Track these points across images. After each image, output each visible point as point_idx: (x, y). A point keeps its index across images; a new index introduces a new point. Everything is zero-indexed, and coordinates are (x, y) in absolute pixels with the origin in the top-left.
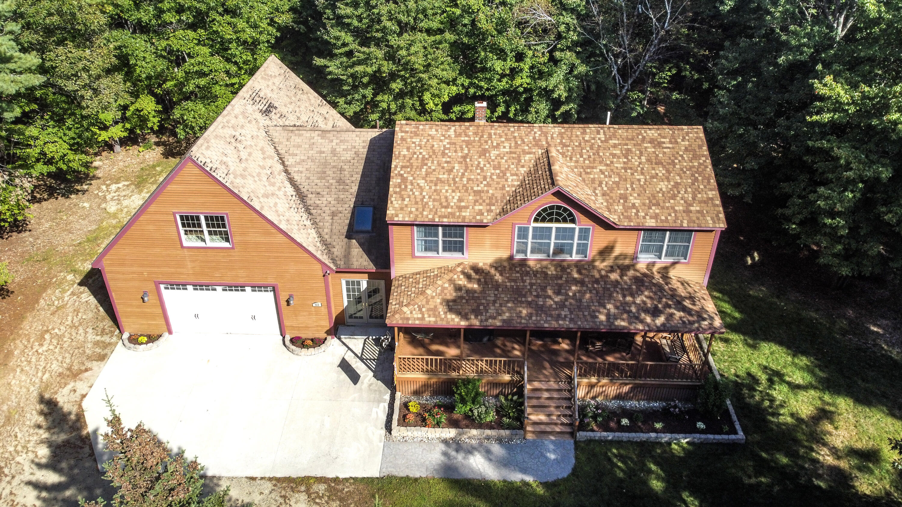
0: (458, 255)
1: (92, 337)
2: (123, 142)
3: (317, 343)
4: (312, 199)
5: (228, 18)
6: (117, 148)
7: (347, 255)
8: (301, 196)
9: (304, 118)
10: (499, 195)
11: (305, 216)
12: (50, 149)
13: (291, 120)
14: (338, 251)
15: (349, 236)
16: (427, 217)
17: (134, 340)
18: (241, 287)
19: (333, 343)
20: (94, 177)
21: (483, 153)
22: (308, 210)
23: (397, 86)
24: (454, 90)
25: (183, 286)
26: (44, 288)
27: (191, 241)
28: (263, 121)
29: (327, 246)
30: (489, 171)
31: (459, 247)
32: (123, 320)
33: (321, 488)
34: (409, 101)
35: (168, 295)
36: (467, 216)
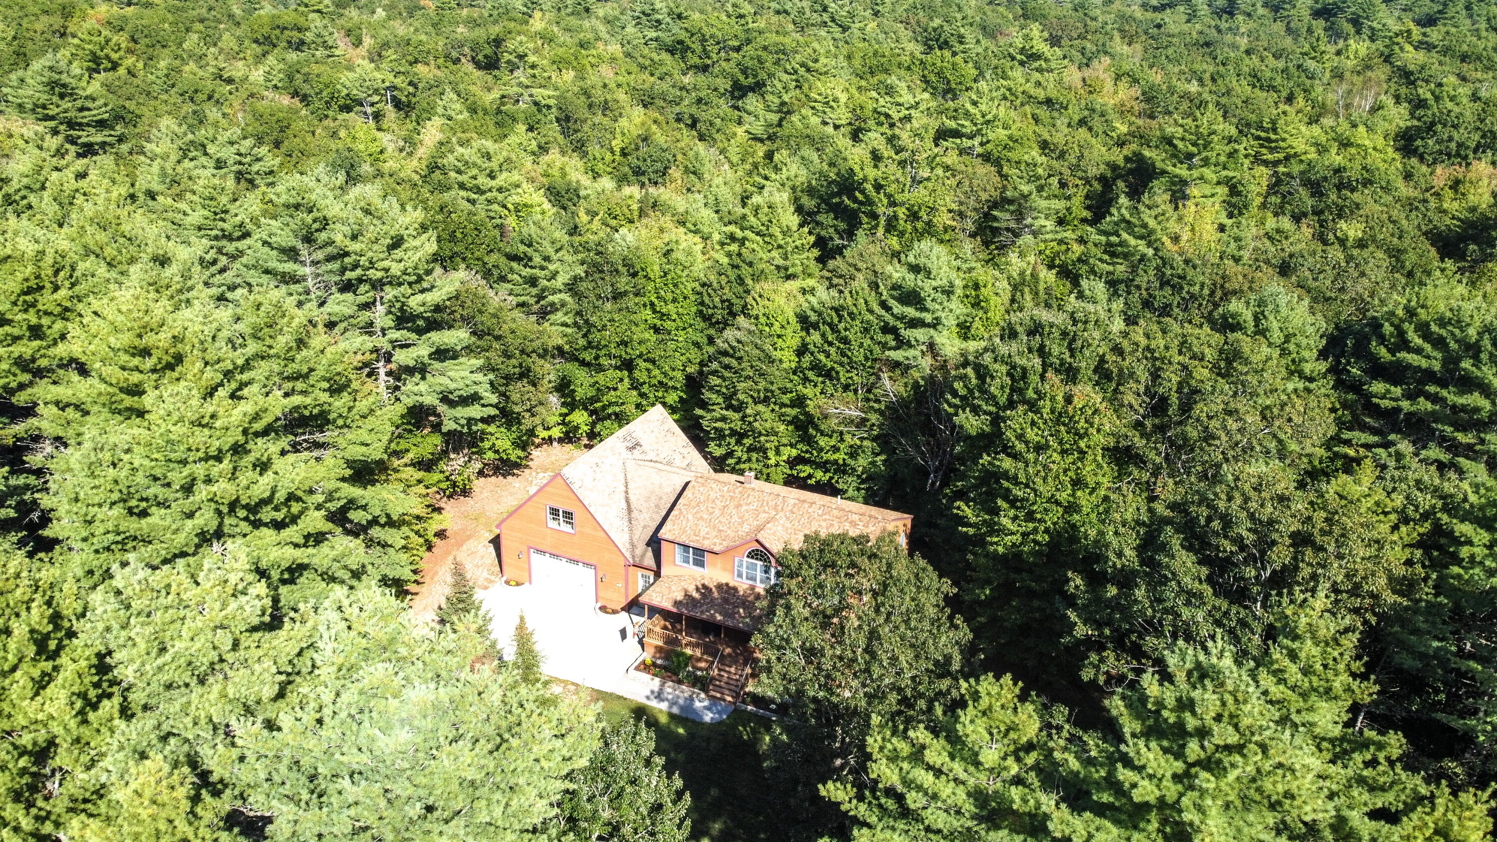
0: (700, 569)
1: (485, 574)
2: (561, 441)
3: (614, 612)
4: (635, 514)
5: (650, 366)
6: (555, 444)
7: (643, 556)
8: (630, 510)
9: (662, 456)
10: (732, 535)
11: (626, 523)
12: (499, 443)
13: (651, 456)
14: (638, 552)
15: (648, 544)
16: (684, 539)
17: (507, 582)
18: (576, 562)
19: (624, 615)
20: (527, 466)
21: (738, 506)
22: (630, 521)
23: (747, 442)
24: (794, 452)
25: (542, 552)
26: (469, 537)
27: (553, 524)
28: (626, 454)
29: (633, 546)
30: (735, 518)
31: (700, 563)
32: (505, 567)
33: (572, 688)
34: (754, 456)
35: (535, 557)
36: (706, 544)
